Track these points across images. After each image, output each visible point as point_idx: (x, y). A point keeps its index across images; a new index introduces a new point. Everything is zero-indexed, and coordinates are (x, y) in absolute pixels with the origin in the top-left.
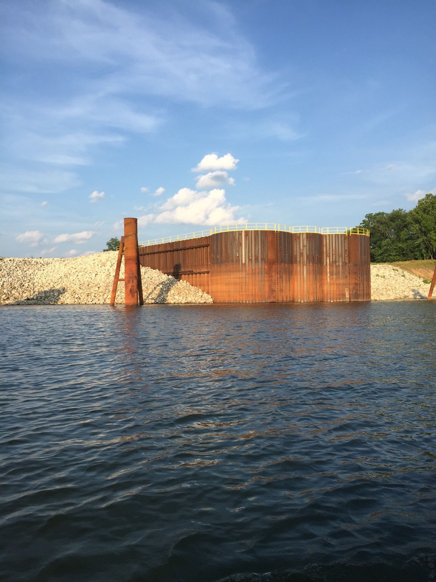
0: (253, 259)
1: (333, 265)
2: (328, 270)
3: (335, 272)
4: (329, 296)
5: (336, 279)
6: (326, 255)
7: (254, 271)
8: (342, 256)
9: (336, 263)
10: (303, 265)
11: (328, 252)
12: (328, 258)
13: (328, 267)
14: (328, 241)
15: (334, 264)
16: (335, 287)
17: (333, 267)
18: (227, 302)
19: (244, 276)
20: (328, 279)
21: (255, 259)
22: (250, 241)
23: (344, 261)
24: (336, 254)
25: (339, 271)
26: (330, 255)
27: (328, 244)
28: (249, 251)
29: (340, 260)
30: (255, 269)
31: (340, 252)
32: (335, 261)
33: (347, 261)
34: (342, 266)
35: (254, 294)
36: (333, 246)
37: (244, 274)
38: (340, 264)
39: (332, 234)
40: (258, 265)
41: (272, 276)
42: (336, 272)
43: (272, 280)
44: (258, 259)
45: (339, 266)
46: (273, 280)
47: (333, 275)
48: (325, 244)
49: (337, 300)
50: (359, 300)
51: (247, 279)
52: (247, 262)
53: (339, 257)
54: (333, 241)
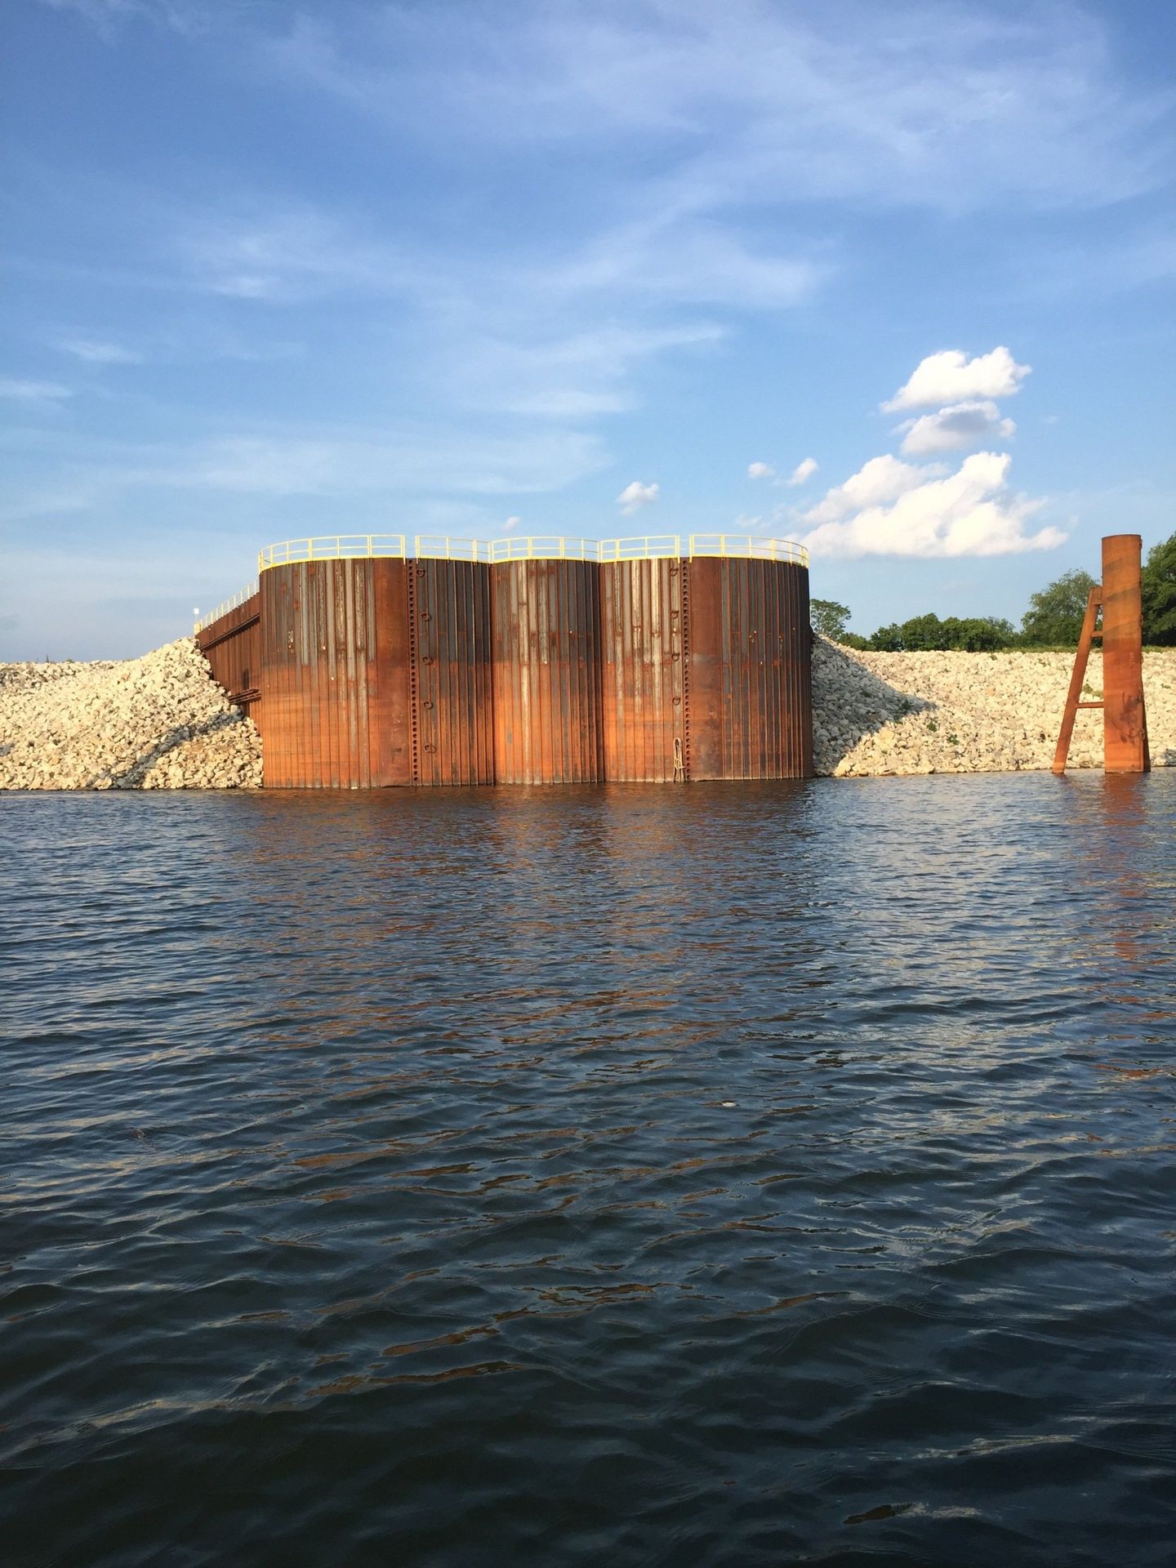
0: (332, 650)
1: (633, 663)
2: (620, 680)
3: (638, 685)
4: (623, 764)
5: (643, 708)
6: (614, 631)
7: (333, 689)
8: (661, 633)
9: (642, 655)
10: (520, 666)
11: (619, 621)
12: (619, 639)
13: (620, 669)
14: (618, 585)
15: (637, 659)
16: (640, 734)
17: (634, 668)
18: (294, 786)
19: (307, 705)
20: (621, 708)
21: (337, 651)
22: (322, 594)
23: (667, 648)
24: (642, 627)
25: (652, 680)
26: (623, 629)
27: (618, 593)
28: (318, 625)
29: (657, 642)
30: (337, 681)
31: (655, 619)
32: (639, 649)
33: (677, 648)
34: (662, 664)
35: (334, 759)
36: (634, 601)
37: (307, 697)
38: (657, 658)
39: (631, 562)
40: (347, 671)
41: (391, 703)
42: (643, 685)
43: (390, 715)
44: (346, 650)
45: (652, 664)
46: (394, 715)
47: (633, 696)
48: (609, 593)
49: (645, 777)
50: (727, 778)
51: (315, 715)
52: (314, 662)
53: (652, 634)
54: (634, 583)
